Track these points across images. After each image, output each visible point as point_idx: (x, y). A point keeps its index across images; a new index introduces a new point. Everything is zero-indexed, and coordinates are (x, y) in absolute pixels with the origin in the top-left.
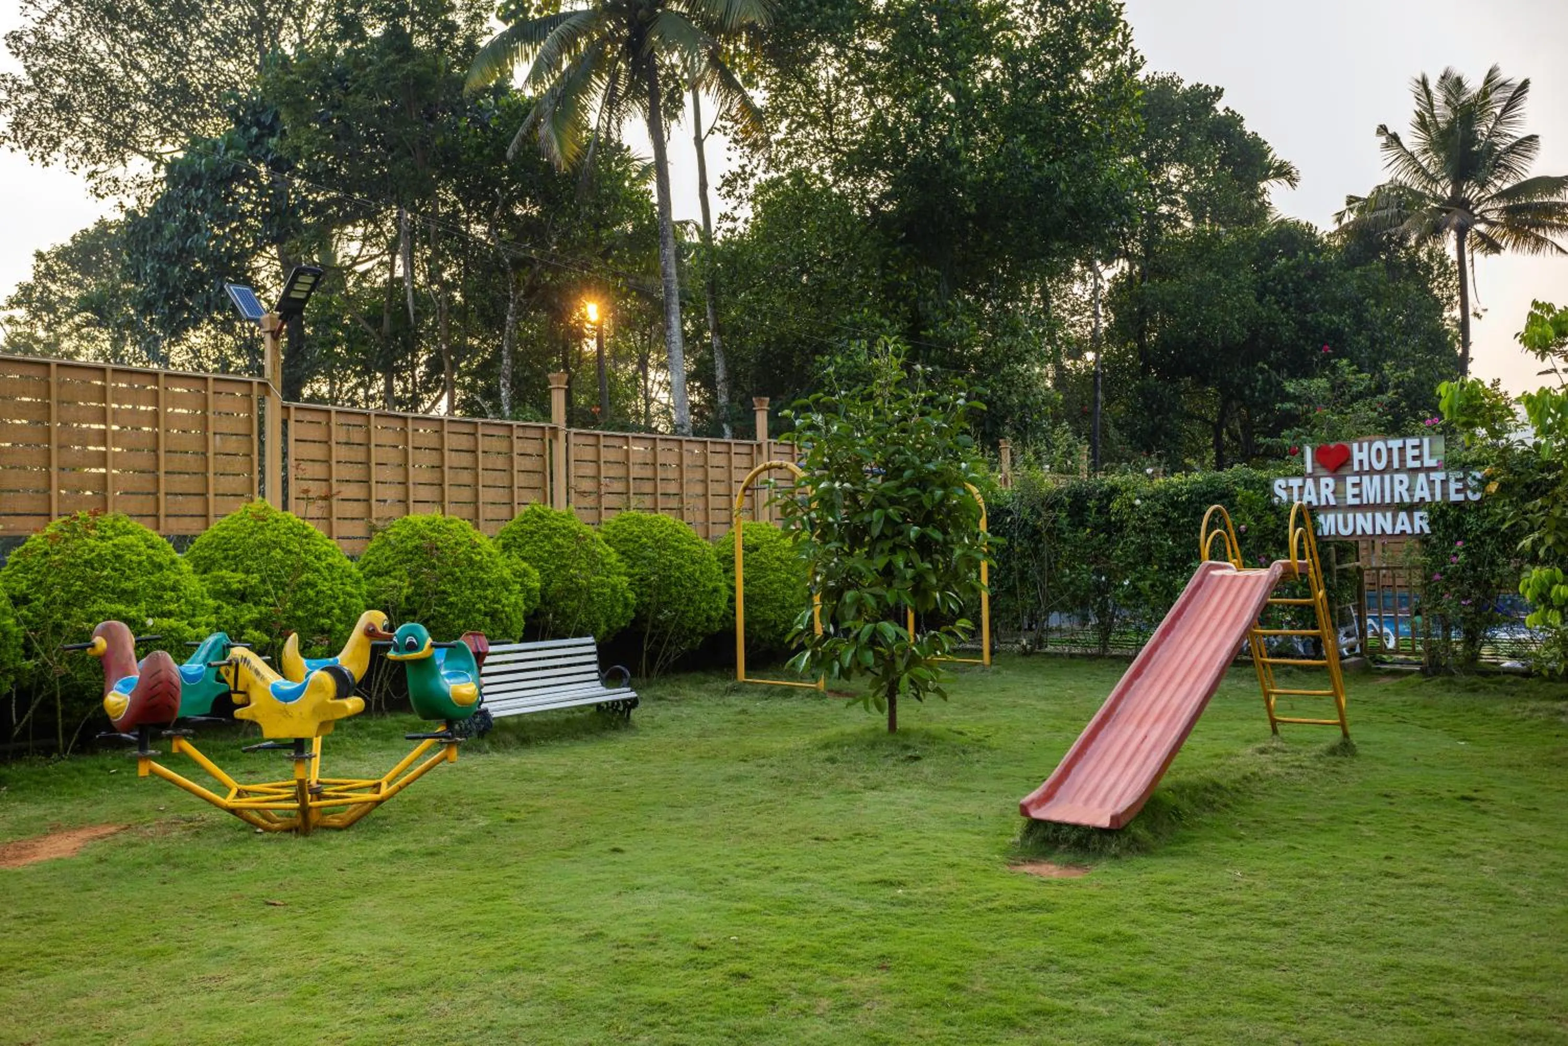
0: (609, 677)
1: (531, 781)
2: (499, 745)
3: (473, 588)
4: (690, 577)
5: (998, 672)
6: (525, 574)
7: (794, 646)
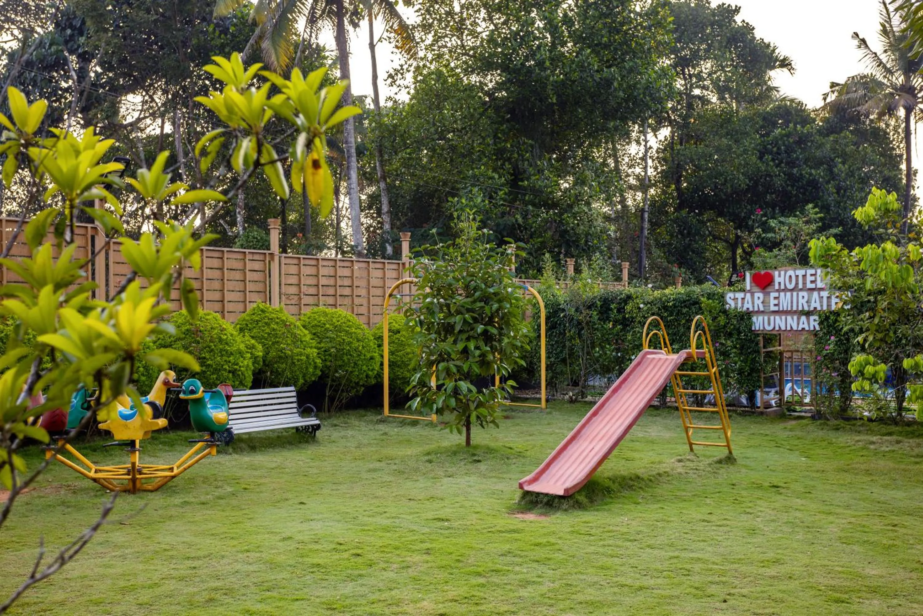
0: (304, 412)
1: (256, 469)
2: (238, 450)
3: (222, 356)
4: (356, 350)
5: (550, 413)
6: (253, 347)
7: (411, 394)
